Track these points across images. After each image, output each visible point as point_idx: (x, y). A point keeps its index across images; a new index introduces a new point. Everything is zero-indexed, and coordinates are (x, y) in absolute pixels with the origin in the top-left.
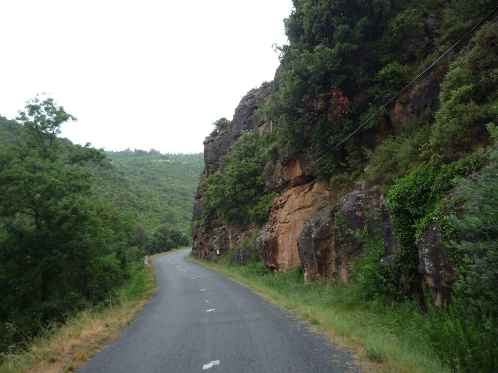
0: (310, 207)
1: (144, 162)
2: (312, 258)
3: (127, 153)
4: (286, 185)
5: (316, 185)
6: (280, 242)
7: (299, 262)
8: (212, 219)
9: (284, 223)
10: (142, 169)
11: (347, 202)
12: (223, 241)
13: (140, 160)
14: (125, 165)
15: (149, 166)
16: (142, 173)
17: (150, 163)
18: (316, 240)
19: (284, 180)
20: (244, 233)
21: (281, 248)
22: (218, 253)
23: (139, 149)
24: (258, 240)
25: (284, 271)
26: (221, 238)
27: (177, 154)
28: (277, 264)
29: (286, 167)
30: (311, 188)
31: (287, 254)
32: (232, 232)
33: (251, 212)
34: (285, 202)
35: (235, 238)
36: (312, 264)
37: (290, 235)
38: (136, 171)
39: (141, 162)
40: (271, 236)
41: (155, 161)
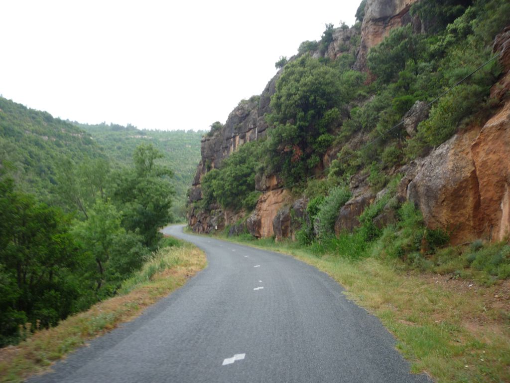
0: (280, 202)
1: (121, 137)
2: (280, 231)
3: (103, 127)
4: (268, 189)
5: (284, 191)
6: (263, 221)
7: (273, 233)
8: (211, 203)
9: (265, 211)
10: (120, 144)
11: (297, 204)
12: (220, 220)
13: (118, 135)
14: (102, 139)
15: (127, 141)
16: (119, 148)
17: (127, 139)
18: (282, 221)
19: (266, 186)
20: (237, 215)
21: (263, 225)
22: (216, 228)
23: (116, 124)
24: (248, 220)
25: (264, 238)
26: (218, 218)
27: (154, 130)
28: (260, 235)
29: (268, 179)
30: (282, 192)
31: (267, 229)
32: (228, 214)
33: (244, 202)
34: (267, 199)
35: (230, 218)
36: (280, 233)
37: (269, 218)
38: (113, 146)
39: (117, 137)
40: (257, 218)
41: (133, 137)
